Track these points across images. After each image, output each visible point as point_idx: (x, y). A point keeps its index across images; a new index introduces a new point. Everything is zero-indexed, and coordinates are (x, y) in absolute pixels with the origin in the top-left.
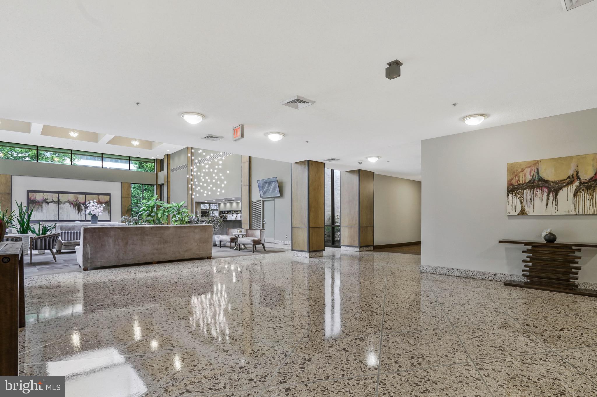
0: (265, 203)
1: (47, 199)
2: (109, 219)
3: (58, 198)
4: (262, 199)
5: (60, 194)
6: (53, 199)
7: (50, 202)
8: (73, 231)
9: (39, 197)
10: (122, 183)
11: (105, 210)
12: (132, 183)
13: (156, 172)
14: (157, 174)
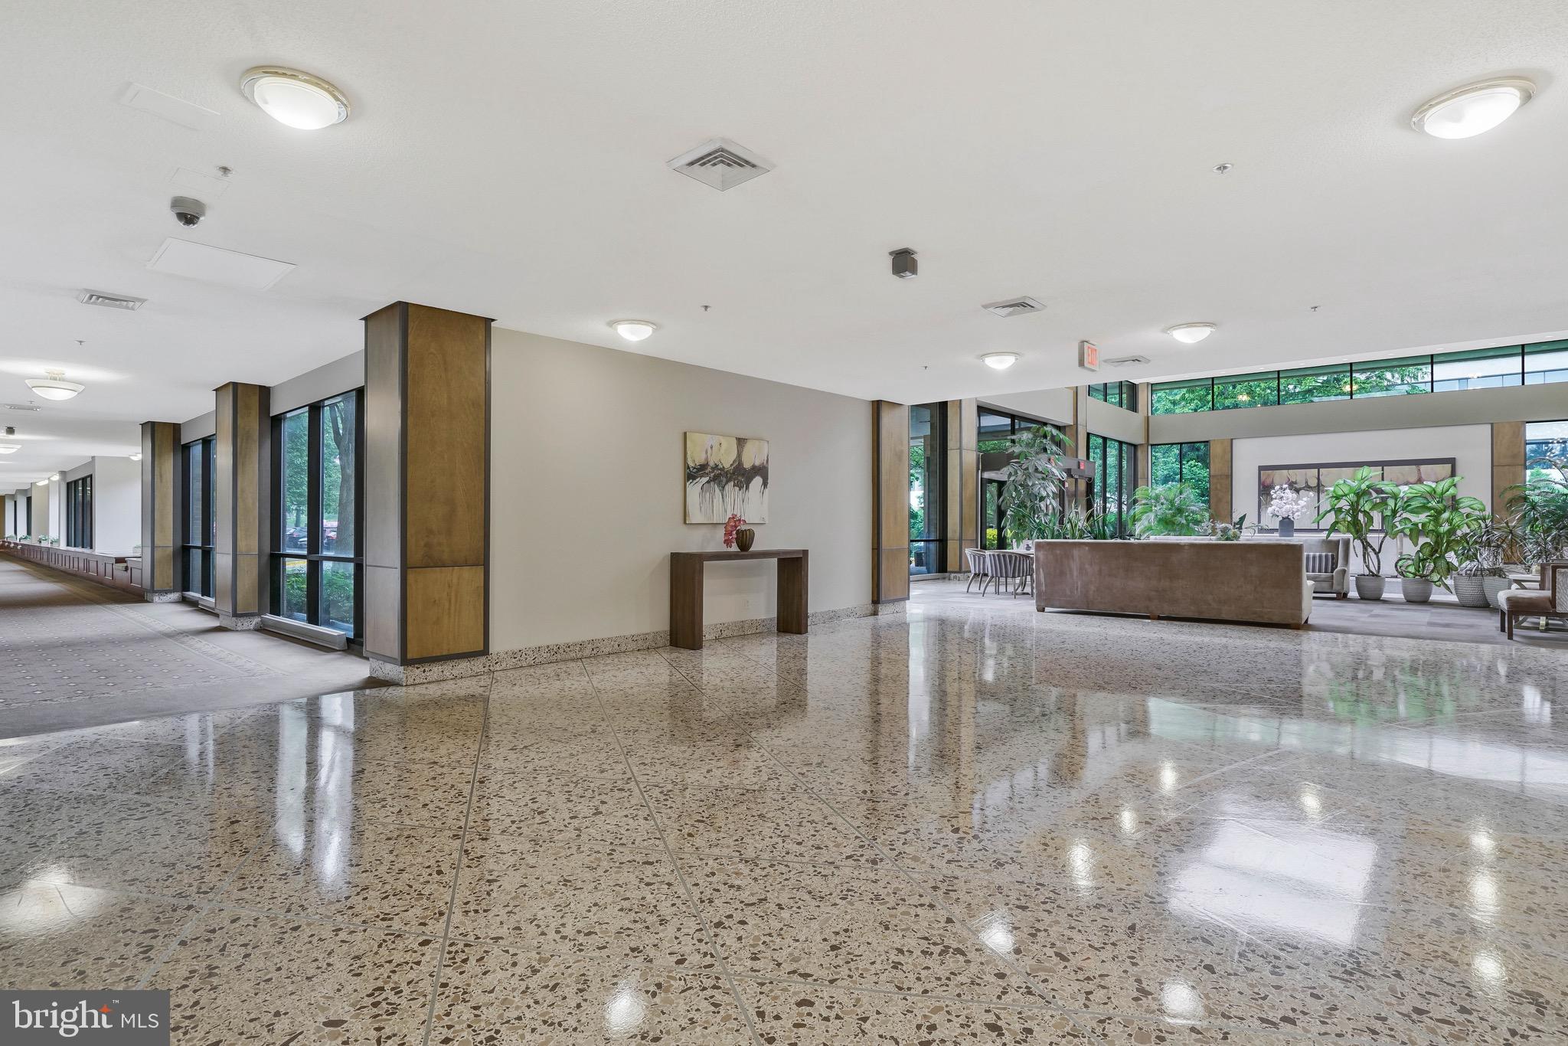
1: (1296, 483)
3: (1318, 479)
5: (1322, 470)
6: (1307, 482)
7: (1301, 489)
8: (1318, 554)
9: (1280, 479)
10: (1492, 424)
12: (1528, 422)
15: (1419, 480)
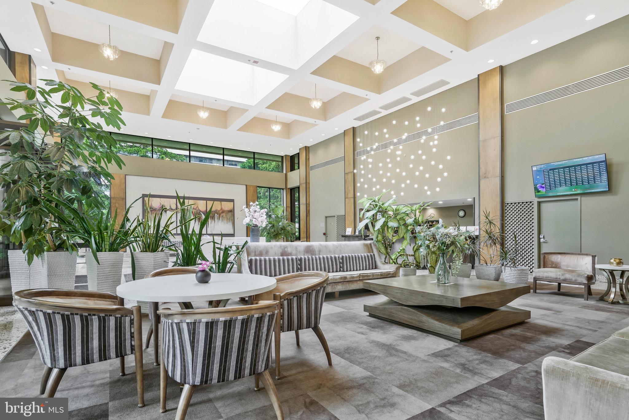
0: (543, 206)
1: (165, 206)
2: (233, 233)
3: (177, 205)
4: (537, 200)
6: (170, 206)
9: (156, 203)
10: (246, 185)
11: (228, 220)
12: (258, 187)
13: (284, 172)
14: (286, 175)
15: (221, 209)
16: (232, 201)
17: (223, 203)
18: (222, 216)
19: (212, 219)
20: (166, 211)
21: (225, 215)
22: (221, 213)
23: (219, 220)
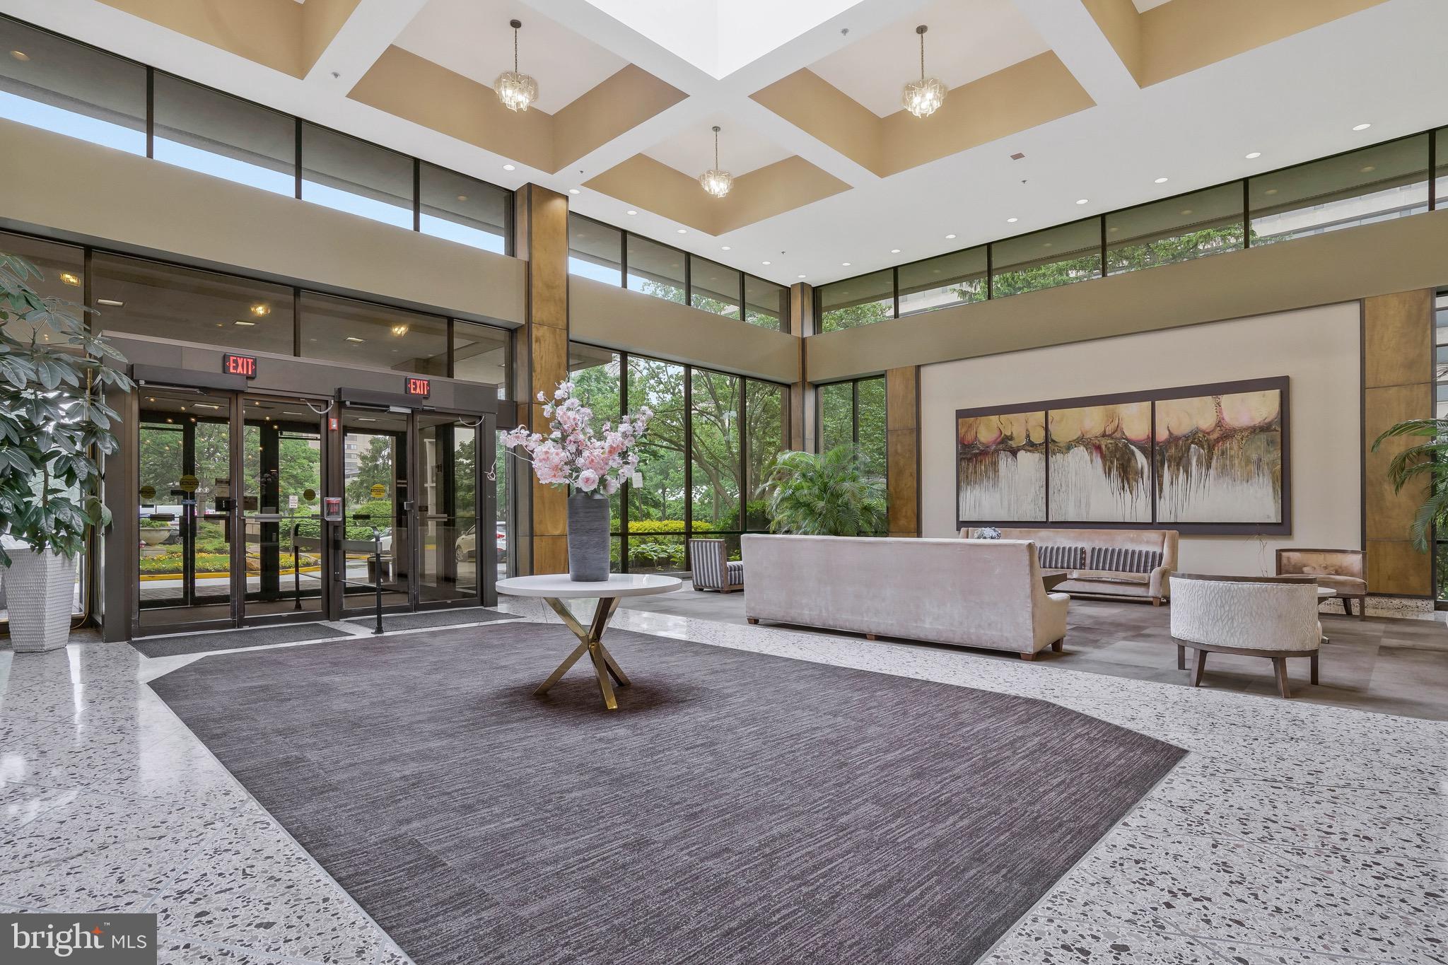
1: (1013, 438)
2: (1276, 518)
3: (1047, 429)
5: (1052, 414)
6: (1028, 436)
7: (1019, 449)
9: (987, 432)
10: (1362, 306)
15: (1219, 424)
16: (1282, 385)
17: (1226, 399)
18: (1223, 453)
19: (1178, 465)
20: (1014, 452)
21: (1235, 447)
22: (1217, 441)
23: (1209, 467)
